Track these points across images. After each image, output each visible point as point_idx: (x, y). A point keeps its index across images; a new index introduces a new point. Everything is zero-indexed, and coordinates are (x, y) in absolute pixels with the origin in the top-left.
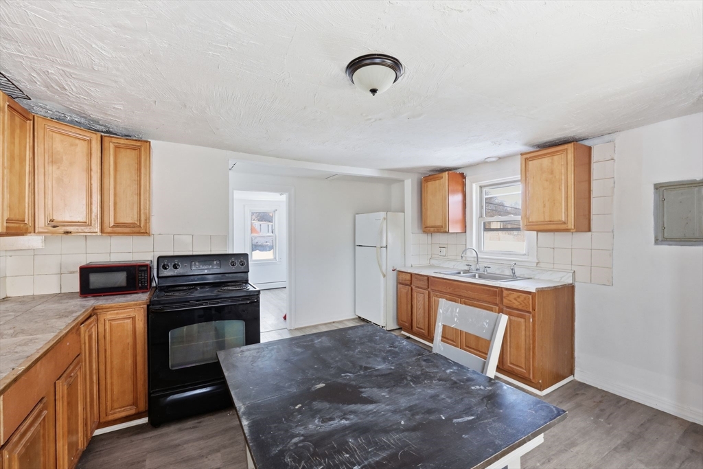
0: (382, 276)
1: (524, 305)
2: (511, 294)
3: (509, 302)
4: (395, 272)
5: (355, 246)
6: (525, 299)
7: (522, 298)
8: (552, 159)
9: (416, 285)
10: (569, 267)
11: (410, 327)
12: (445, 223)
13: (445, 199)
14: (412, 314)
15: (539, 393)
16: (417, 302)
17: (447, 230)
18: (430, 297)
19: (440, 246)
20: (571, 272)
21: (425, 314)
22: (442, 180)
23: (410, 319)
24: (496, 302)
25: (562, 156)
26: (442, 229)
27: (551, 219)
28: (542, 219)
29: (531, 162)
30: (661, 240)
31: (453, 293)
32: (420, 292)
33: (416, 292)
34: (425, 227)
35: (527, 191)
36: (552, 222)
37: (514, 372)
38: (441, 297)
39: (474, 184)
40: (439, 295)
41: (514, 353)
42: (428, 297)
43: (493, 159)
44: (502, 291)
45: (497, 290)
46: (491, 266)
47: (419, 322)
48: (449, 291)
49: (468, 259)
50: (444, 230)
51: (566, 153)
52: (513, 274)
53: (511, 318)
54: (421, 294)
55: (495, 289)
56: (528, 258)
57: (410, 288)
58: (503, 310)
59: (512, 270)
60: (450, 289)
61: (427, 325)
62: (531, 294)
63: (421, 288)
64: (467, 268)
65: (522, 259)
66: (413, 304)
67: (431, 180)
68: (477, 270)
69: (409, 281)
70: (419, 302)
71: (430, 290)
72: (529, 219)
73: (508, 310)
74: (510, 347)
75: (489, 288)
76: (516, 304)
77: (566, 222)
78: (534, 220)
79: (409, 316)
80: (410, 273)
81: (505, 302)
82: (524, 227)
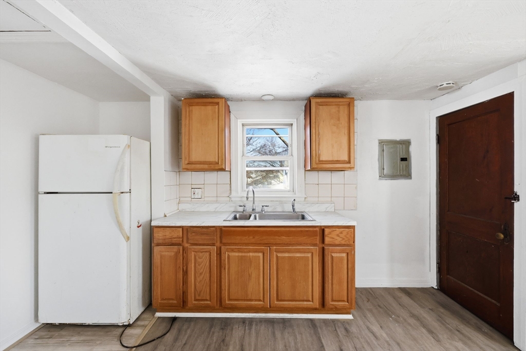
0: (123, 240)
1: (346, 239)
2: (334, 231)
3: (331, 240)
4: (141, 228)
5: (37, 193)
6: (348, 233)
7: (345, 233)
8: (339, 108)
9: (192, 242)
10: (329, 199)
11: (182, 303)
12: (222, 160)
13: (222, 130)
14: (183, 285)
15: (350, 317)
16: (197, 265)
17: (224, 168)
18: (219, 254)
19: (193, 187)
20: (332, 202)
21: (212, 278)
22: (217, 106)
23: (182, 292)
24: (315, 242)
25: (346, 107)
26: (218, 166)
27: (339, 159)
28: (331, 159)
29: (321, 107)
30: (382, 176)
31: (258, 242)
32: (201, 251)
33: (194, 251)
34: (188, 164)
35: (317, 133)
36: (338, 162)
37: (336, 308)
38: (239, 251)
39: (239, 120)
40: (236, 248)
41: (336, 289)
42: (216, 254)
43: (271, 98)
44: (323, 230)
45: (318, 229)
46: (267, 205)
47: (200, 292)
48: (253, 241)
49: (233, 199)
50: (220, 167)
51: (350, 105)
52: (294, 209)
53: (333, 255)
54: (204, 253)
55: (315, 229)
56: (295, 194)
57: (181, 248)
58: (323, 249)
59: (293, 206)
60: (254, 238)
61: (215, 292)
62: (353, 227)
63: (204, 245)
64: (241, 209)
65: (290, 195)
66: (189, 269)
67: (198, 104)
68: (253, 210)
69: (180, 238)
70: (199, 265)
71: (218, 244)
72: (319, 158)
73: (330, 248)
74: (332, 284)
75: (307, 229)
76: (338, 240)
77: (349, 162)
78: (324, 159)
79: (180, 289)
80: (182, 227)
81: (327, 240)
82: (314, 166)
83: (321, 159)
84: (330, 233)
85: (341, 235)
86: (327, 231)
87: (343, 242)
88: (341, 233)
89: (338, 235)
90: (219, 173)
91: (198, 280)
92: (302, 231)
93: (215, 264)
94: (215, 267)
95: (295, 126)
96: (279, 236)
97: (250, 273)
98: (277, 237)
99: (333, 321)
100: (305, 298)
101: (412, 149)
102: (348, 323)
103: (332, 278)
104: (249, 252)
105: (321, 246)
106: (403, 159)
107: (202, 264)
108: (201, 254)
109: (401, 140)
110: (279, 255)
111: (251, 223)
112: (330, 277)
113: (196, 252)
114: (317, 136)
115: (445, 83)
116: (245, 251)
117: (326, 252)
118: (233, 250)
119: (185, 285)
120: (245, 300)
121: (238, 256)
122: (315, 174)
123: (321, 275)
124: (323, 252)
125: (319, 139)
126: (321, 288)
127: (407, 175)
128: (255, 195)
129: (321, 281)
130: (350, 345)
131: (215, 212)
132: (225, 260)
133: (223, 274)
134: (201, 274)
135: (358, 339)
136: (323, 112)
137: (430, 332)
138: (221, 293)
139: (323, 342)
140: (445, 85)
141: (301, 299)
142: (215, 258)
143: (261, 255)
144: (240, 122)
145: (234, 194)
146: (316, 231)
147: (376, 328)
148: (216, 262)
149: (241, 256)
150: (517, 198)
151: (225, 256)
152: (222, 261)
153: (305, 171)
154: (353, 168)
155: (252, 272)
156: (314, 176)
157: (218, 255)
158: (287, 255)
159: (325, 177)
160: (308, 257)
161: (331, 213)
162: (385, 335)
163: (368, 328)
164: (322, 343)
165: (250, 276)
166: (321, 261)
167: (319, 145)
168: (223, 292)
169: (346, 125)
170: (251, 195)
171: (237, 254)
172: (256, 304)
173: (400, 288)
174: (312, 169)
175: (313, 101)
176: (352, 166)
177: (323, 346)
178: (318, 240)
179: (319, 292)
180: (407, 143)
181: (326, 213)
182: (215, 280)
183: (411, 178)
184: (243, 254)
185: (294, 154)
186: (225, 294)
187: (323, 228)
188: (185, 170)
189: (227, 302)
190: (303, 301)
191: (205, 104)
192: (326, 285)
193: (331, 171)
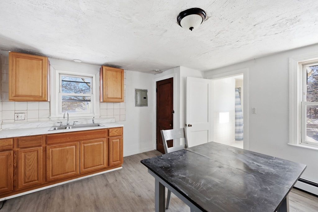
1: (119, 133)
2: (114, 130)
3: (112, 134)
6: (120, 130)
8: (117, 73)
9: (22, 147)
10: (113, 116)
11: (12, 188)
12: (45, 95)
13: (45, 77)
14: (14, 176)
15: (121, 168)
16: (27, 160)
17: (47, 100)
18: (45, 150)
19: (16, 112)
20: (114, 118)
21: (39, 166)
22: (41, 61)
23: (12, 181)
24: (105, 136)
25: (120, 73)
26: (42, 98)
27: (117, 97)
28: (113, 97)
29: (108, 71)
30: (136, 105)
31: (72, 140)
32: (31, 151)
33: (24, 152)
34: (15, 96)
35: (106, 84)
36: (116, 98)
37: (115, 165)
38: (60, 147)
39: (56, 71)
40: (57, 146)
41: (114, 156)
42: (42, 151)
43: (80, 61)
44: (108, 130)
45: (106, 130)
46: (77, 121)
47: (29, 177)
48: (69, 140)
49: (51, 119)
50: (44, 99)
51: (122, 72)
52: (93, 122)
53: (113, 141)
54: (33, 152)
55: (105, 130)
56: (94, 114)
57: (12, 152)
58: (109, 139)
59: (93, 121)
60: (70, 138)
61: (42, 174)
62: (122, 127)
63: (32, 147)
64: (59, 125)
65: (92, 115)
66: (19, 165)
67: (24, 57)
68: (67, 124)
69: (11, 145)
70: (28, 160)
71: (44, 145)
72: (107, 96)
73: (112, 138)
74: (113, 155)
75: (100, 130)
76: (116, 134)
77: (122, 99)
78: (110, 97)
79: (11, 179)
80: (13, 138)
81: (110, 134)
82: (105, 100)
83: (108, 97)
84: (112, 131)
85: (117, 131)
86: (110, 130)
87: (118, 135)
88: (117, 130)
89: (115, 132)
90: (41, 103)
91: (27, 169)
92: (98, 132)
93: (42, 157)
94: (42, 159)
95: (94, 78)
96: (85, 135)
97: (67, 158)
98: (84, 136)
99: (113, 171)
100: (100, 164)
101: (148, 94)
103: (113, 151)
104: (67, 146)
105: (108, 137)
106: (145, 98)
107: (31, 159)
108: (30, 153)
109: (144, 90)
110: (85, 145)
111: (67, 130)
112: (112, 151)
113: (26, 152)
114: (106, 86)
115: (157, 70)
116: (64, 146)
117: (110, 140)
118: (55, 147)
119: (15, 176)
120: (64, 173)
121: (59, 150)
122: (105, 104)
123: (107, 152)
124: (109, 140)
125: (107, 87)
126: (107, 157)
127: (146, 105)
128: (69, 116)
129: (107, 154)
130: (120, 177)
131: (37, 128)
132: (49, 154)
133: (48, 162)
134: (30, 165)
136: (109, 74)
138: (46, 173)
140: (157, 71)
141: (97, 165)
142: (42, 154)
143: (74, 147)
144: (57, 72)
145: (52, 116)
146: (105, 131)
148: (42, 156)
149: (61, 149)
150: (174, 112)
151: (49, 151)
152: (47, 155)
153: (100, 102)
154: (123, 101)
155: (68, 157)
156: (104, 105)
157: (44, 152)
158: (89, 144)
159: (110, 106)
160: (101, 144)
161: (114, 122)
165: (67, 160)
166: (108, 144)
167: (107, 90)
168: (48, 173)
169: (120, 81)
170: (66, 116)
171: (58, 149)
172: (71, 174)
173: (143, 153)
174: (104, 102)
175: (104, 68)
176: (123, 100)
178: (106, 135)
179: (107, 160)
180: (146, 91)
181: (111, 123)
182: (42, 167)
183: (148, 106)
184: (63, 148)
185: (93, 93)
186: (49, 173)
187: (108, 129)
188: (12, 101)
189: (51, 178)
190: (99, 165)
191: (31, 59)
192: (110, 155)
193: (114, 102)
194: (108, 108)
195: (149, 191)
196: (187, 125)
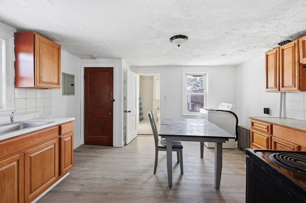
3: (65, 131)
10: (34, 109)
15: (68, 173)
20: (37, 112)
24: (56, 136)
28: (49, 81)
30: (64, 93)
31: (13, 152)
35: (40, 61)
36: (53, 83)
41: (67, 160)
51: (58, 49)
52: (12, 121)
53: (65, 140)
55: (56, 127)
59: (12, 118)
62: (73, 121)
73: (64, 136)
74: (65, 158)
75: (52, 128)
76: (68, 130)
77: (59, 84)
78: (44, 81)
81: (63, 132)
82: (38, 85)
84: (64, 127)
87: (70, 131)
88: (69, 126)
89: (68, 128)
97: (3, 187)
98: (31, 141)
99: (62, 182)
100: (51, 177)
101: (75, 80)
102: (70, 177)
103: (65, 154)
105: (59, 137)
106: (72, 85)
109: (71, 75)
110: (32, 155)
114: (40, 63)
117: (61, 140)
123: (59, 157)
125: (42, 66)
127: (73, 93)
130: (82, 181)
135: (82, 177)
136: (44, 47)
137: (96, 157)
139: (70, 190)
143: (15, 163)
147: (82, 169)
150: (114, 101)
158: (38, 153)
160: (52, 147)
162: (87, 168)
163: (79, 171)
164: (71, 192)
166: (59, 146)
169: (57, 61)
176: (60, 87)
177: (73, 192)
178: (58, 133)
179: (58, 168)
180: (73, 77)
183: (74, 95)
187: (59, 125)
190: (49, 180)
194: (27, 97)
195: (127, 173)
196: (128, 111)
